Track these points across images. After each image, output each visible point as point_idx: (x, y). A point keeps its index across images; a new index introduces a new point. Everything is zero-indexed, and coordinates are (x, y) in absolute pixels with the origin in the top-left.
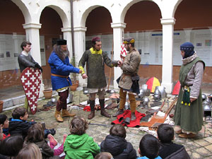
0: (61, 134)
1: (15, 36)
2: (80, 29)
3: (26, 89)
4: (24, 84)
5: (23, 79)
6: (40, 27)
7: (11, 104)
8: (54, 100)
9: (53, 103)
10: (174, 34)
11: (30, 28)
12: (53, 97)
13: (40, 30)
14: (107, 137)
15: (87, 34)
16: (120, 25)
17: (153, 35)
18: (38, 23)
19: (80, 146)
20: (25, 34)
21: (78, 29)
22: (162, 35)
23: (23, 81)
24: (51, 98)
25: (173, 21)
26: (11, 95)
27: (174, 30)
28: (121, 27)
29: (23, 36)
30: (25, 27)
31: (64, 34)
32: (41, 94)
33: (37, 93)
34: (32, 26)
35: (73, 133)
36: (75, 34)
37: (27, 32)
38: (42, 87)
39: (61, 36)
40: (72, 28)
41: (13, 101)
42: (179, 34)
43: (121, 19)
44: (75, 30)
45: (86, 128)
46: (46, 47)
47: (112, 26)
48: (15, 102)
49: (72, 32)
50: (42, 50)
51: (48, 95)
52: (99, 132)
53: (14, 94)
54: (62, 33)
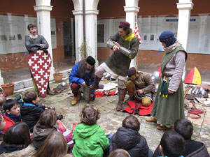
0: (70, 120)
1: (26, 18)
2: (92, 12)
3: (33, 73)
4: (31, 68)
5: (30, 62)
6: (51, 9)
7: (22, 86)
8: (64, 84)
9: (63, 86)
10: (191, 20)
11: (41, 10)
12: (63, 81)
13: (51, 12)
15: (100, 17)
16: (134, 9)
17: (167, 20)
18: (49, 5)
19: (89, 136)
20: (36, 17)
21: (90, 12)
22: (177, 20)
23: (30, 65)
24: (61, 81)
25: (190, 6)
26: (22, 77)
27: (191, 15)
28: (135, 11)
29: (33, 19)
30: (36, 9)
31: (76, 17)
32: (51, 77)
33: (46, 76)
34: (43, 8)
35: (82, 122)
36: (87, 17)
37: (38, 14)
38: (52, 70)
39: (72, 19)
40: (84, 11)
41: (23, 83)
42: (195, 20)
43: (135, 2)
44: (86, 13)
45: (97, 118)
46: (57, 29)
47: (125, 10)
48: (24, 85)
49: (84, 15)
50: (53, 33)
51: (59, 78)
52: (109, 120)
53: (25, 76)
54: (73, 16)
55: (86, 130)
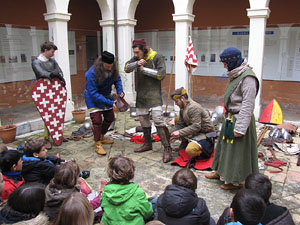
0: (97, 177)
1: (33, 31)
2: (127, 22)
3: (41, 111)
4: (37, 103)
6: (69, 18)
7: (27, 129)
8: (87, 125)
9: (86, 129)
10: (267, 33)
11: (55, 20)
12: (87, 121)
13: (69, 23)
14: (168, 188)
15: (138, 29)
16: (187, 18)
17: (234, 33)
18: (66, 12)
19: (123, 203)
20: (47, 29)
21: (125, 22)
22: (248, 33)
23: (36, 100)
24: (84, 121)
25: (266, 13)
26: (27, 116)
27: (267, 26)
28: (188, 21)
29: (42, 32)
30: (46, 18)
31: (104, 29)
32: (69, 116)
33: (60, 114)
34: (57, 17)
36: (120, 29)
37: (50, 24)
38: (69, 105)
39: (99, 33)
40: (116, 20)
41: (30, 125)
42: (272, 33)
43: (188, 8)
44: (119, 23)
46: (77, 47)
47: (175, 19)
48: (30, 128)
49: (116, 26)
50: (71, 52)
51: (79, 117)
53: (32, 115)
54: (101, 29)
55: (119, 193)
